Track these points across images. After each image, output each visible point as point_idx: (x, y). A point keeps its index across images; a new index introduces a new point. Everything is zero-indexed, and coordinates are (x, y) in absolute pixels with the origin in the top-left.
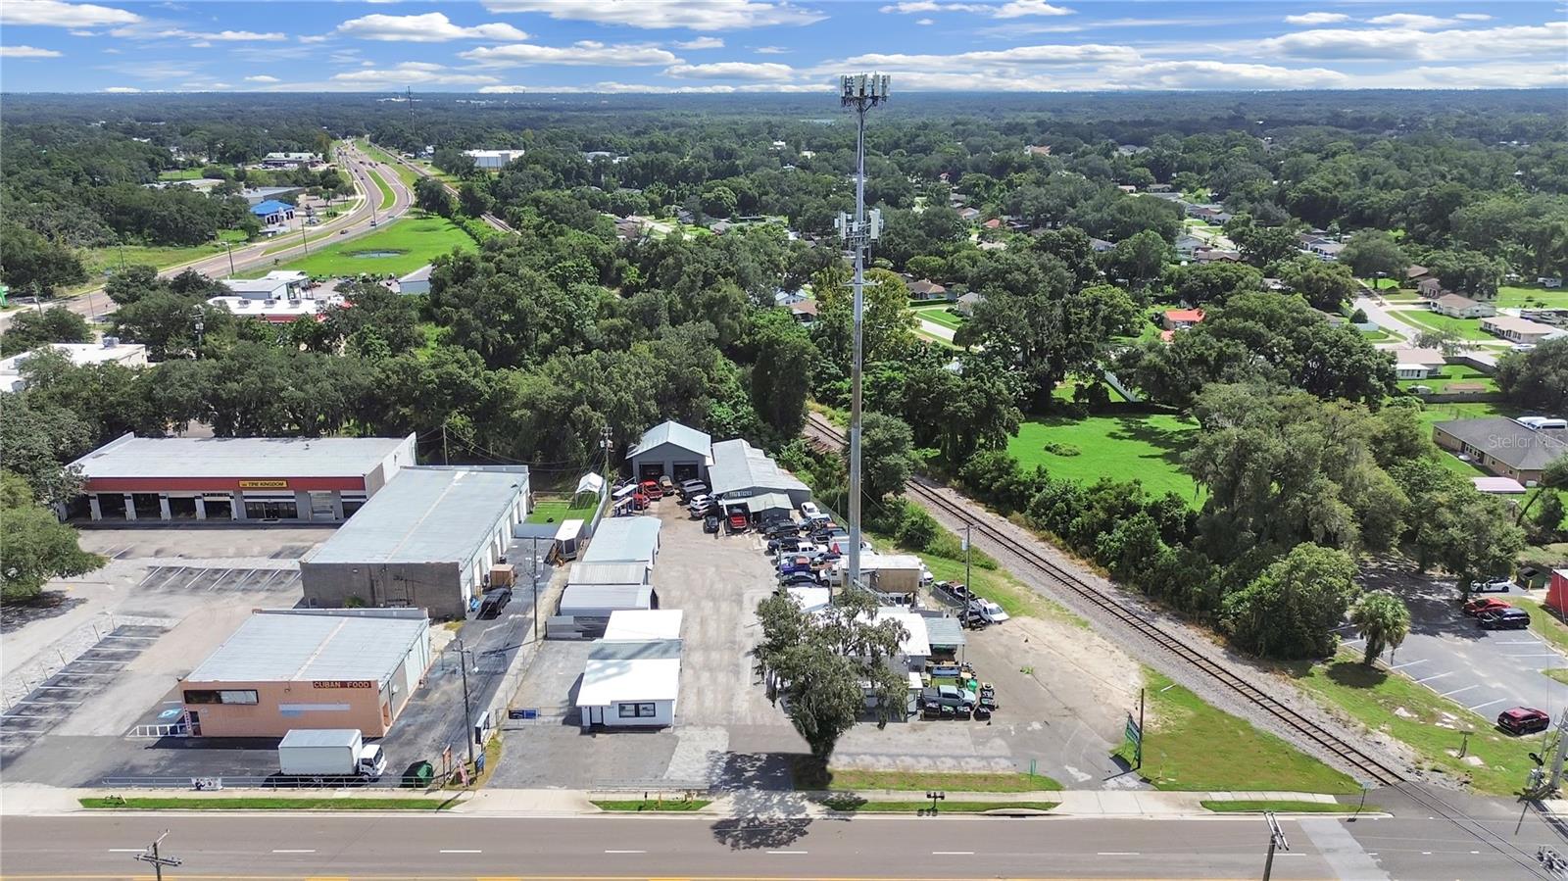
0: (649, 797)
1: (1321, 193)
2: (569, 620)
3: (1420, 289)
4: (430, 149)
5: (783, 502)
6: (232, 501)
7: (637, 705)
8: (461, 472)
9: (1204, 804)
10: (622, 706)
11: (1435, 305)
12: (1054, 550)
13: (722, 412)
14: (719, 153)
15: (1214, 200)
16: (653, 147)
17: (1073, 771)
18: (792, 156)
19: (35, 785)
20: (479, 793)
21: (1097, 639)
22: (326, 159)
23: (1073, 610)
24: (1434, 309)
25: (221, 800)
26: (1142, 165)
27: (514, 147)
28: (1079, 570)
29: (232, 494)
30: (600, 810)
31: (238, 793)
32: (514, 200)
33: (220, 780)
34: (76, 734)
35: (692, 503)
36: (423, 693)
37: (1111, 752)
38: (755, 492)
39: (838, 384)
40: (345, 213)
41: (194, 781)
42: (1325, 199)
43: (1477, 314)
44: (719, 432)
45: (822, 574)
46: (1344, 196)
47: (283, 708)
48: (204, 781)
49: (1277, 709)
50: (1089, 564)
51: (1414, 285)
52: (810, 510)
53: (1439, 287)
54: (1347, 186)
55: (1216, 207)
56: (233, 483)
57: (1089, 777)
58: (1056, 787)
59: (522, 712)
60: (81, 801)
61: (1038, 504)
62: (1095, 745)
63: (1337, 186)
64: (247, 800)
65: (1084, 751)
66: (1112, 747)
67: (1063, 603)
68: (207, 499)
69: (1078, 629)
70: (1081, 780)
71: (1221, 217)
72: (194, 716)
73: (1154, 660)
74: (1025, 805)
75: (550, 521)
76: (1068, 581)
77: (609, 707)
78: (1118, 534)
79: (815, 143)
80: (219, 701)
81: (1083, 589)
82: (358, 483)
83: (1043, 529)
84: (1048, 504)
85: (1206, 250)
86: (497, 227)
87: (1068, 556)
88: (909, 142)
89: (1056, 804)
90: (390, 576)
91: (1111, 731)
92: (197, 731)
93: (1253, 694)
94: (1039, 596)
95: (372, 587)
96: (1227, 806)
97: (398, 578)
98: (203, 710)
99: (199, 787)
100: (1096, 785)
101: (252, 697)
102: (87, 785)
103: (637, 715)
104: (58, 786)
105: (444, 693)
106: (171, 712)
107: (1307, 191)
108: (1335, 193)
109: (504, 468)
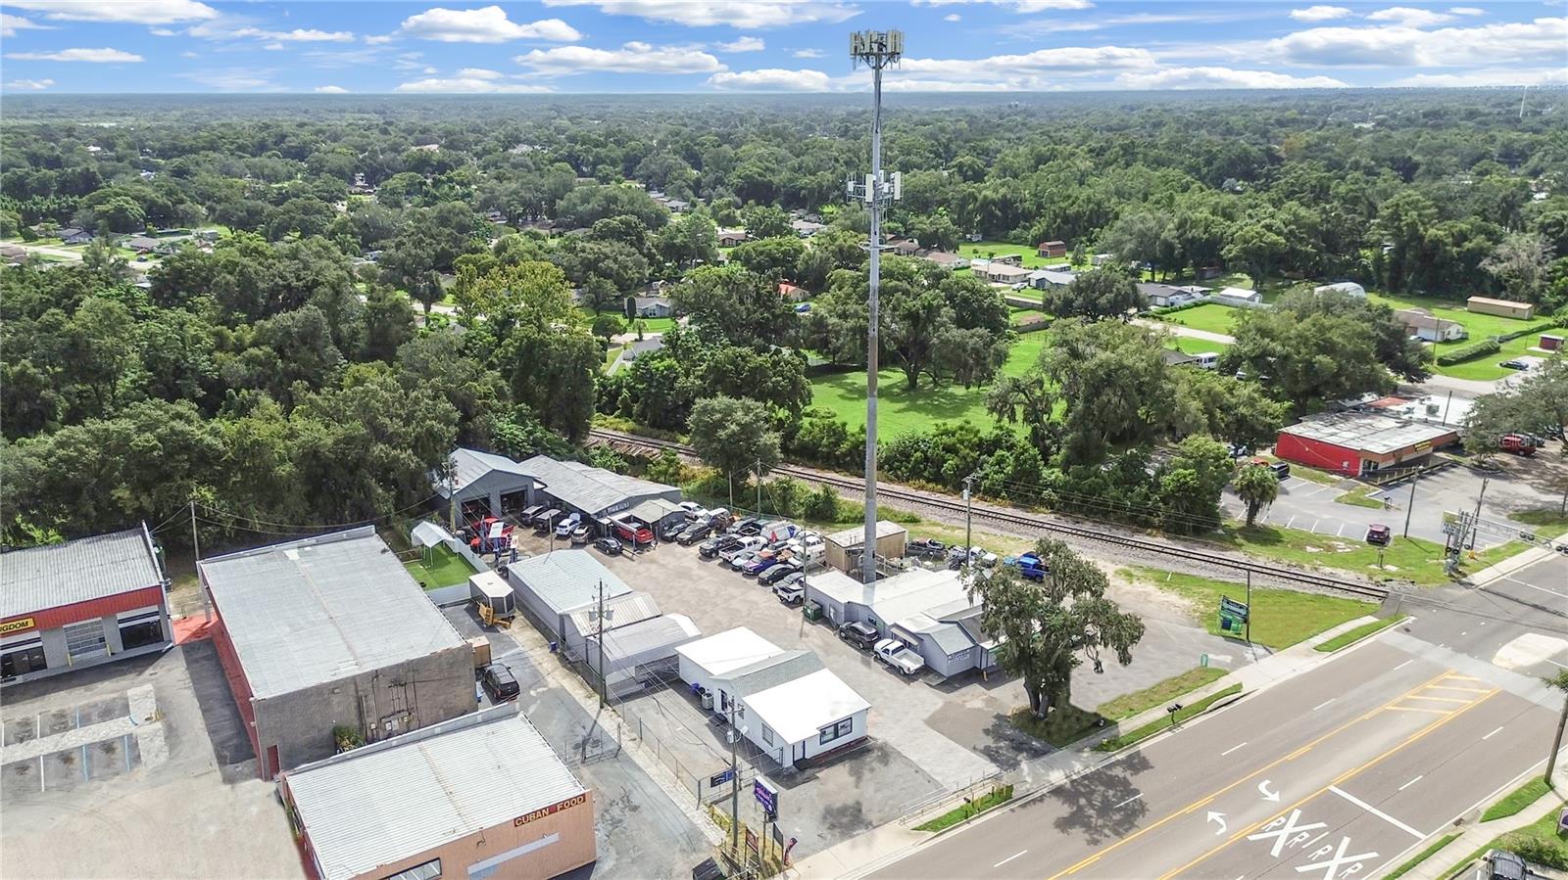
5: (671, 506)
7: (836, 726)
8: (291, 552)
9: (1318, 649)
10: (823, 732)
13: (510, 428)
17: (1212, 656)
28: (981, 505)
30: (934, 833)
35: (560, 530)
37: (1211, 634)
43: (959, 266)
47: (475, 868)
53: (917, 246)
57: (1230, 657)
58: (1223, 672)
59: (723, 775)
70: (1228, 661)
73: (1134, 559)
75: (423, 585)
77: (811, 738)
83: (909, 479)
89: (1240, 685)
90: (383, 683)
91: (1184, 620)
95: (359, 706)
96: (1333, 645)
97: (397, 683)
100: (1241, 661)
101: (433, 868)
103: (836, 736)
109: (344, 534)
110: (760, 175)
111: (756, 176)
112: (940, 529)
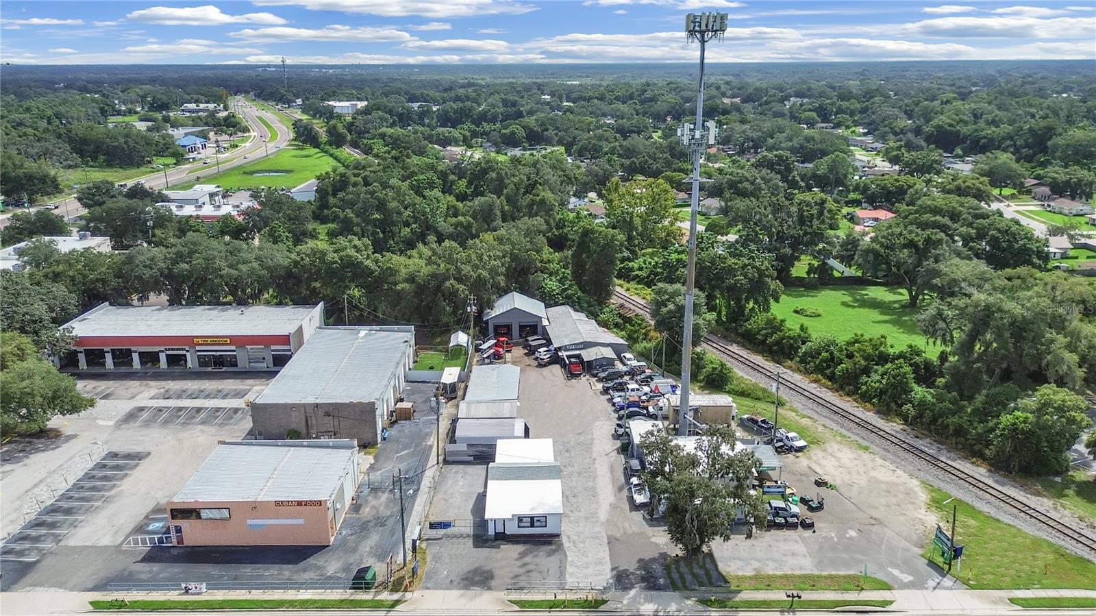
0: (559, 597)
1: (948, 128)
2: (463, 447)
3: (1033, 195)
4: (299, 101)
5: (609, 353)
6: (188, 354)
7: (532, 518)
8: (363, 331)
9: (1012, 600)
10: (520, 519)
11: (1049, 206)
12: (824, 389)
13: (552, 285)
14: (506, 103)
15: (865, 134)
16: (457, 99)
17: (896, 572)
18: (558, 105)
19: (52, 589)
20: (417, 594)
21: (879, 461)
22: (226, 108)
23: (854, 437)
24: (1048, 209)
25: (207, 601)
26: (810, 110)
27: (359, 99)
28: (848, 404)
29: (187, 348)
30: (518, 609)
31: (220, 595)
32: (366, 135)
33: (204, 584)
34: (81, 544)
35: (537, 354)
36: (356, 507)
37: (922, 556)
38: (586, 345)
39: (630, 264)
40: (243, 145)
41: (183, 585)
42: (951, 133)
43: (1081, 213)
44: (550, 301)
45: (651, 409)
46: (965, 130)
47: (250, 522)
48: (192, 585)
49: (1042, 518)
50: (855, 400)
51: (1029, 192)
52: (629, 359)
53: (1050, 193)
54: (966, 123)
55: (869, 139)
56: (189, 340)
57: (911, 578)
58: (887, 587)
59: (440, 524)
60: (91, 603)
61: (805, 354)
62: (906, 550)
63: (958, 123)
64: (228, 601)
65: (899, 555)
66: (921, 551)
67: (844, 432)
68: (168, 352)
69: (861, 452)
70: (906, 581)
71: (874, 146)
72: (179, 530)
73: (930, 478)
74: (866, 603)
75: (432, 368)
76: (844, 414)
77: (510, 520)
78: (875, 377)
79: (573, 96)
80: (199, 517)
81: (857, 420)
82: (285, 340)
83: (812, 373)
84: (815, 354)
85: (871, 168)
86: (355, 155)
87: (837, 394)
88: (640, 96)
89: (891, 602)
90: (321, 412)
91: (915, 538)
92: (180, 541)
93: (1021, 506)
94: (824, 426)
95: (307, 422)
96: (1033, 603)
97: (328, 414)
98: (185, 524)
99: (187, 591)
100: (918, 584)
101: (226, 512)
102: (95, 589)
103: (532, 525)
104: (71, 590)
105: (373, 507)
106: (157, 525)
107: (939, 127)
108: (958, 128)
109: (396, 327)
110: (950, 125)
111: (946, 126)
112: (794, 414)
